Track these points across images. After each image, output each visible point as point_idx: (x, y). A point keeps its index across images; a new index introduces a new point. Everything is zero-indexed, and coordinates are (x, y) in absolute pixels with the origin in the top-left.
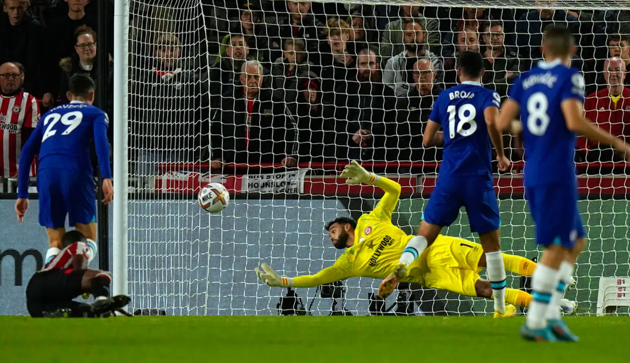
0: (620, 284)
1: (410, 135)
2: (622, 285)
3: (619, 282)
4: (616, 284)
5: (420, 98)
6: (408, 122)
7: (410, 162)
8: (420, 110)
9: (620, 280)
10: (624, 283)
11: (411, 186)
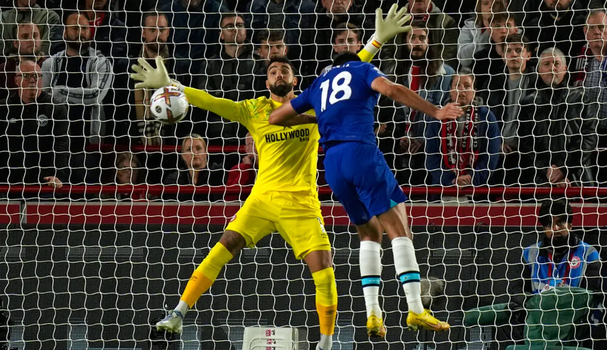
0: (270, 335)
1: (9, 151)
2: (272, 337)
3: (269, 333)
4: (264, 336)
5: (22, 106)
6: (7, 135)
7: (8, 185)
8: (21, 121)
9: (269, 331)
10: (274, 334)
11: (8, 214)
